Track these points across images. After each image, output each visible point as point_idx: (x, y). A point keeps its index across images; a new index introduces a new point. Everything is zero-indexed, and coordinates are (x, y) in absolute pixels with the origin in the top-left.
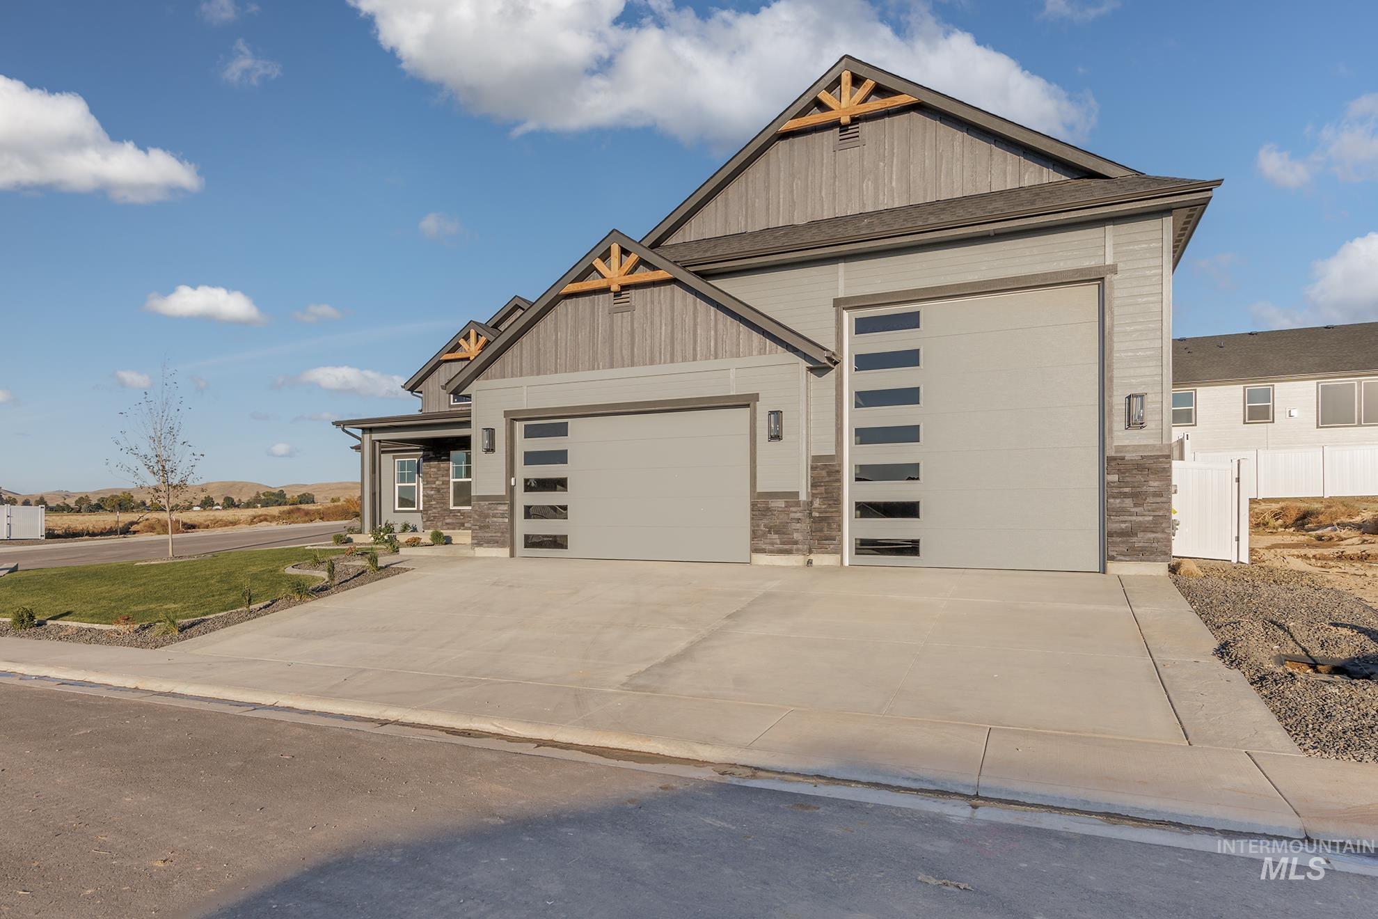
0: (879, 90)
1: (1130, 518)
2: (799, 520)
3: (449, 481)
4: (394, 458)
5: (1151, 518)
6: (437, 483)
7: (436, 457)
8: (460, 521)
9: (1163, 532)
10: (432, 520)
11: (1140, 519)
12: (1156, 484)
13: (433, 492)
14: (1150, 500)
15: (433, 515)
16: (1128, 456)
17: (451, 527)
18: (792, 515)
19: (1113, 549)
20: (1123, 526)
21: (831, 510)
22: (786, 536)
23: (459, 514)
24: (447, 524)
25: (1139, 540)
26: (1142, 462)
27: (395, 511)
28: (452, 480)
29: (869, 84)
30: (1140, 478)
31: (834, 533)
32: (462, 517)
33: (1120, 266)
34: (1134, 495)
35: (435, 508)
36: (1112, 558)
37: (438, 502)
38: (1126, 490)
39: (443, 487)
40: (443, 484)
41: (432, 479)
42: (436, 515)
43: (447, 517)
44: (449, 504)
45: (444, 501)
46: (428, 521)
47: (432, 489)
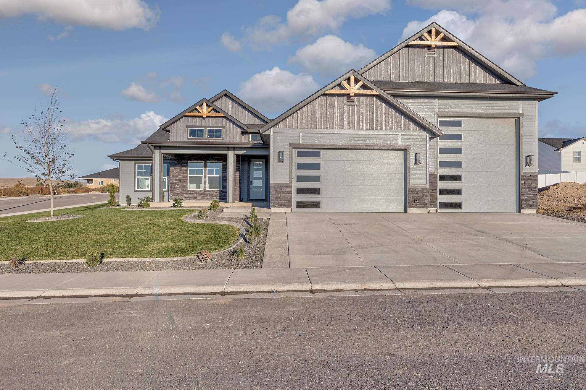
0: (445, 39)
1: (527, 195)
2: (427, 195)
3: (187, 176)
4: (135, 163)
5: (533, 195)
6: (179, 177)
7: (179, 163)
8: (194, 196)
9: (536, 200)
10: (176, 196)
11: (530, 195)
12: (534, 184)
13: (176, 181)
14: (533, 189)
15: (177, 193)
16: (527, 175)
17: (188, 199)
18: (424, 193)
19: (523, 205)
20: (526, 198)
21: (433, 192)
22: (421, 202)
23: (193, 193)
24: (186, 197)
25: (530, 203)
26: (530, 177)
27: (135, 191)
28: (189, 176)
29: (442, 35)
30: (530, 182)
31: (435, 200)
32: (195, 194)
33: (525, 114)
34: (528, 188)
35: (178, 189)
36: (523, 208)
37: (180, 187)
38: (526, 186)
39: (184, 179)
40: (183, 177)
41: (176, 175)
42: (179, 193)
43: (186, 194)
44: (187, 187)
45: (184, 186)
46: (173, 196)
47: (176, 180)
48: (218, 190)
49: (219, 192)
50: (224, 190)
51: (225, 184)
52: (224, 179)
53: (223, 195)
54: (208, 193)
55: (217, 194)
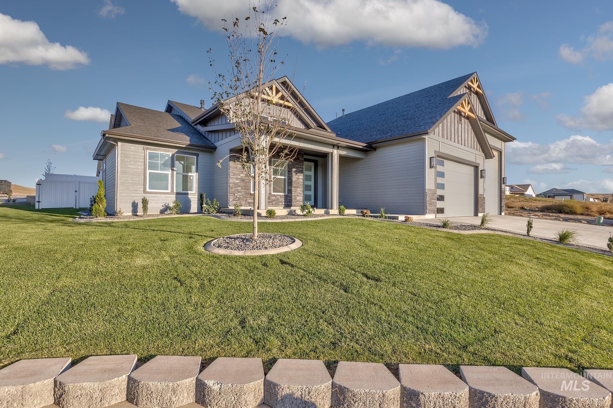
3: (250, 175)
6: (241, 175)
18: (484, 201)
22: (483, 208)
29: (478, 83)
39: (247, 178)
41: (237, 172)
42: (241, 197)
43: (249, 199)
44: (251, 190)
45: (247, 188)
46: (234, 200)
47: (237, 179)
48: (284, 194)
49: (285, 197)
50: (289, 195)
51: (290, 188)
52: (289, 181)
53: (288, 200)
54: (273, 197)
55: (283, 199)
